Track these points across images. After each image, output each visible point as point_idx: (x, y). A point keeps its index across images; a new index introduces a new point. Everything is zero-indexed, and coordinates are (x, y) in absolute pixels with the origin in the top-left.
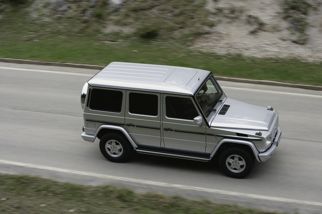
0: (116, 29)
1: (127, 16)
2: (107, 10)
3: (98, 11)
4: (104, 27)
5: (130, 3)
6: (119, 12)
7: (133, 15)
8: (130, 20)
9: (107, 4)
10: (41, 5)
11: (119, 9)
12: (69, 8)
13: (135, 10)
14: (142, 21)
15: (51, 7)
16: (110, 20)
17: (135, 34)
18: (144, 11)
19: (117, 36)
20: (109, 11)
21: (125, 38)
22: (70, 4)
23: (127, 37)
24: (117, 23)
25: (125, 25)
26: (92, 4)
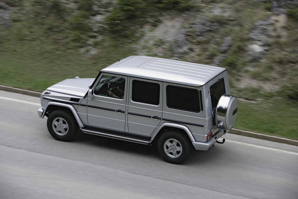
0: (255, 84)
1: (271, 68)
2: (244, 58)
3: (230, 58)
4: (238, 80)
5: (274, 52)
6: (260, 62)
7: (277, 68)
8: (274, 74)
9: (245, 51)
10: (152, 42)
11: (260, 58)
12: (191, 50)
13: (281, 62)
14: (288, 76)
15: (165, 47)
16: (247, 71)
17: (279, 93)
18: (293, 65)
19: (255, 93)
20: (245, 60)
21: (266, 96)
22: (192, 46)
23: (269, 96)
24: (255, 76)
25: (266, 80)
26: (224, 48)
